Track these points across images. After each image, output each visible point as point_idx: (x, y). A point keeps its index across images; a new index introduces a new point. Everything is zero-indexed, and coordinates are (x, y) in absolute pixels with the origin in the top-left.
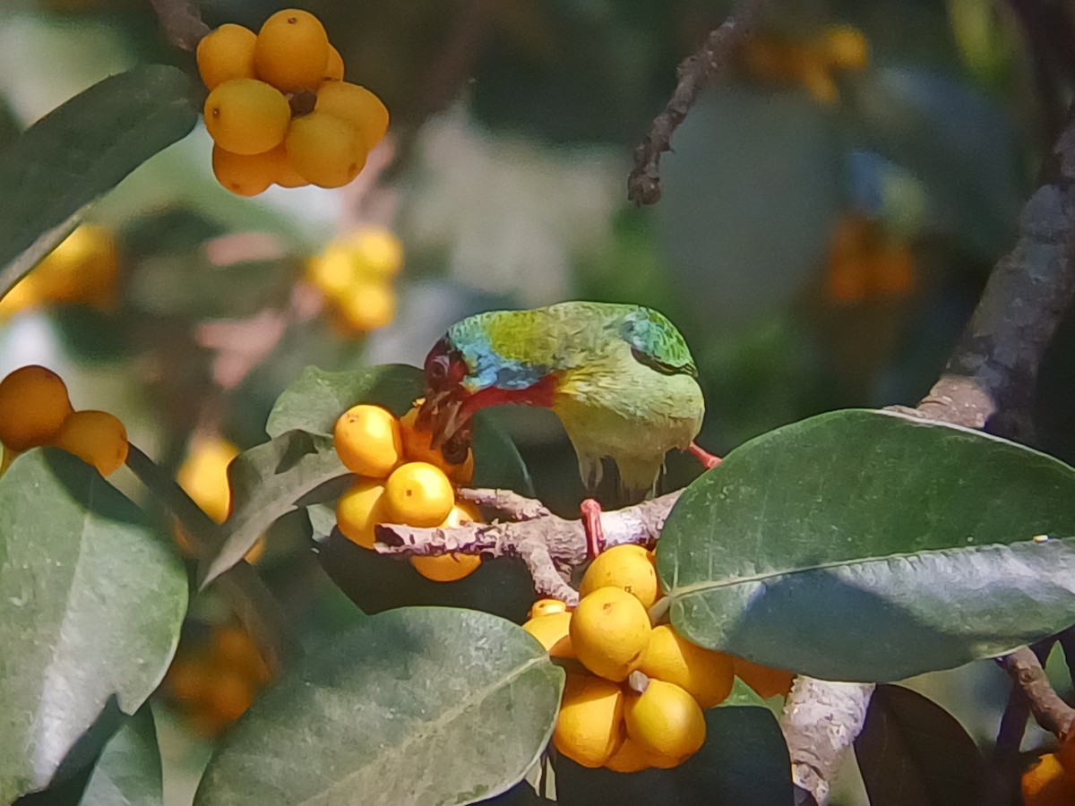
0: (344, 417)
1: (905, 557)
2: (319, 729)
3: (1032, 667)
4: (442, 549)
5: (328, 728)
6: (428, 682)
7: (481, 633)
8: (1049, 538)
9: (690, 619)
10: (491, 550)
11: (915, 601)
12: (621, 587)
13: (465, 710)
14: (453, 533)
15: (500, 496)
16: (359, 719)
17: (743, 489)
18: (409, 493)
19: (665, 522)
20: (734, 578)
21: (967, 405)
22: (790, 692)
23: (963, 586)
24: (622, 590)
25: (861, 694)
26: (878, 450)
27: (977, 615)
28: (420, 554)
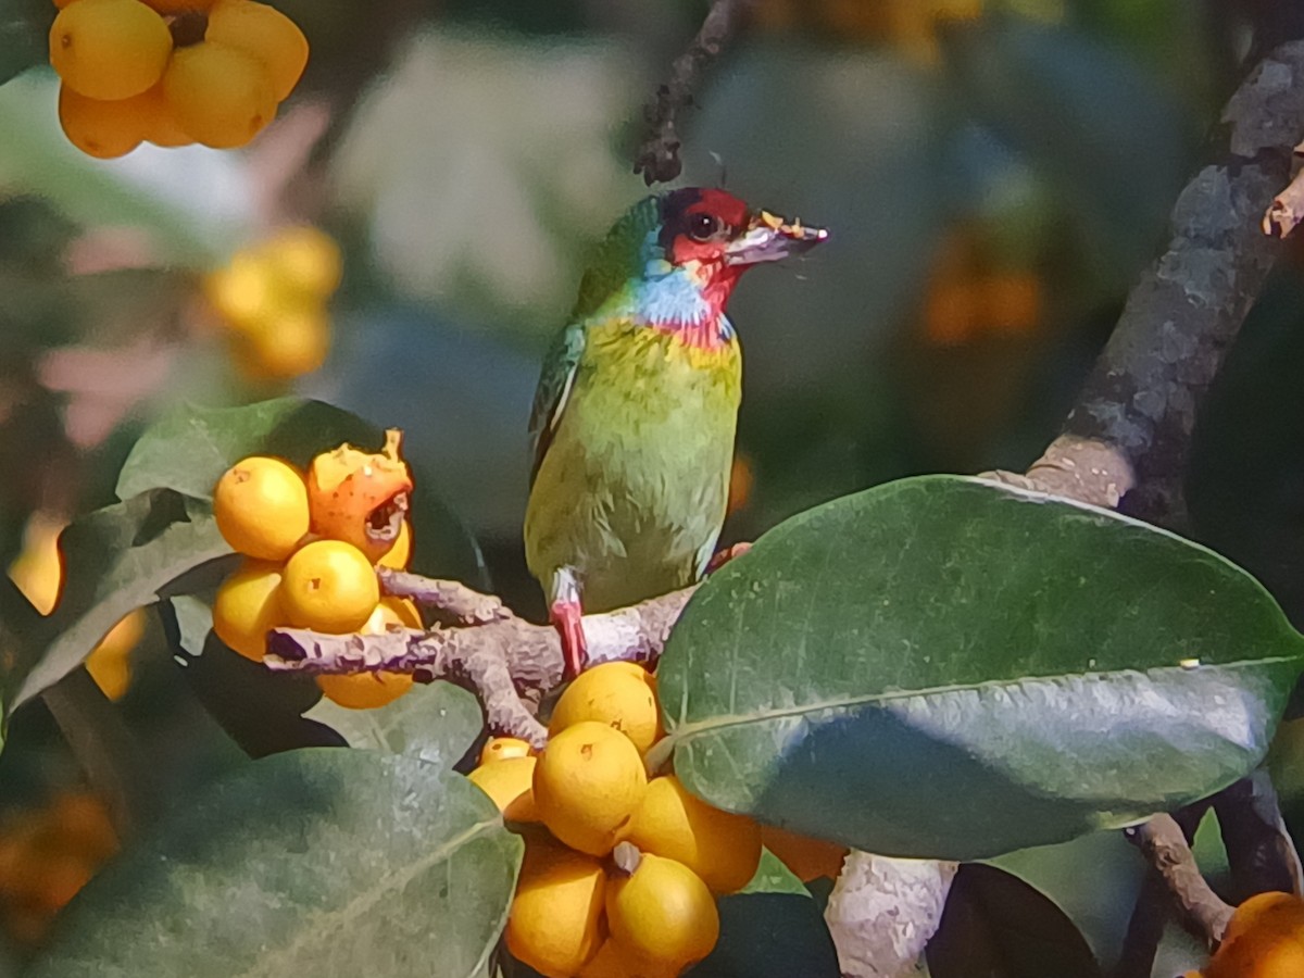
0: (230, 473)
1: (1004, 687)
2: (176, 923)
3: (1176, 845)
4: (360, 665)
5: (188, 921)
6: (332, 856)
7: (408, 787)
8: (1201, 663)
9: (701, 769)
10: (428, 667)
11: (1013, 749)
12: (605, 722)
13: (383, 896)
14: (375, 642)
15: (444, 590)
16: (232, 909)
17: (782, 585)
18: (316, 583)
19: (673, 629)
20: (765, 711)
21: (1095, 471)
22: (840, 873)
23: (1080, 728)
24: (608, 726)
25: (939, 878)
26: (969, 534)
27: (1099, 770)
28: (329, 672)
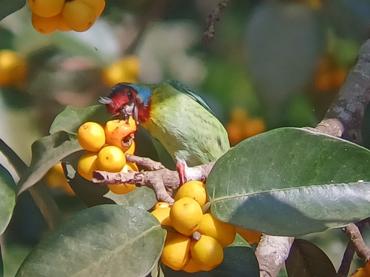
0: (82, 126)
1: (306, 187)
2: (66, 254)
3: (356, 233)
4: (120, 181)
5: (69, 254)
6: (111, 235)
7: (133, 215)
8: (364, 181)
9: (219, 211)
10: (140, 182)
12: (191, 197)
13: (126, 247)
14: (125, 175)
15: (145, 161)
16: (82, 250)
17: (242, 159)
18: (107, 158)
19: (211, 171)
20: (237, 194)
21: (335, 127)
22: (260, 241)
23: (328, 199)
24: (192, 199)
25: (288, 243)
26: (297, 144)
27: (334, 211)
28: (111, 184)
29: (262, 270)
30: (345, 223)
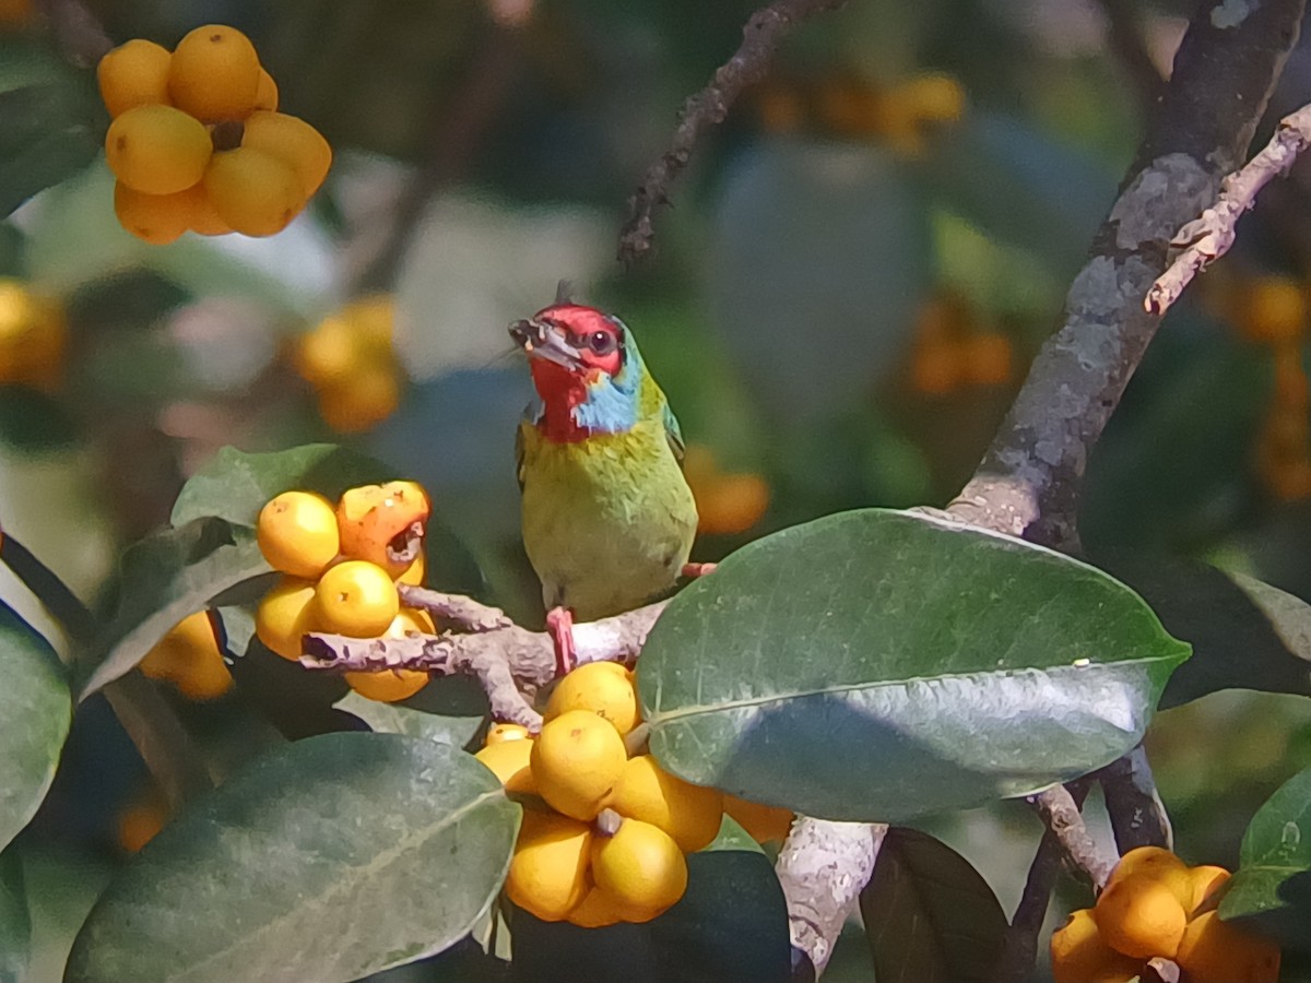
0: (270, 504)
1: (927, 682)
2: (225, 875)
3: (1067, 810)
4: (383, 664)
5: (236, 875)
6: (359, 821)
7: (424, 763)
8: (1091, 662)
9: (672, 749)
10: (440, 666)
11: (936, 731)
12: (590, 710)
13: (402, 853)
14: (396, 645)
15: (454, 603)
16: (273, 864)
17: (741, 600)
19: (649, 636)
20: (726, 702)
21: (1004, 507)
22: (788, 835)
23: (990, 715)
24: (594, 714)
25: (871, 839)
26: (899, 557)
27: (1005, 749)
28: (356, 670)
29: (796, 919)
30: (1037, 783)
